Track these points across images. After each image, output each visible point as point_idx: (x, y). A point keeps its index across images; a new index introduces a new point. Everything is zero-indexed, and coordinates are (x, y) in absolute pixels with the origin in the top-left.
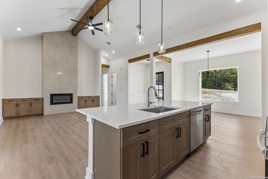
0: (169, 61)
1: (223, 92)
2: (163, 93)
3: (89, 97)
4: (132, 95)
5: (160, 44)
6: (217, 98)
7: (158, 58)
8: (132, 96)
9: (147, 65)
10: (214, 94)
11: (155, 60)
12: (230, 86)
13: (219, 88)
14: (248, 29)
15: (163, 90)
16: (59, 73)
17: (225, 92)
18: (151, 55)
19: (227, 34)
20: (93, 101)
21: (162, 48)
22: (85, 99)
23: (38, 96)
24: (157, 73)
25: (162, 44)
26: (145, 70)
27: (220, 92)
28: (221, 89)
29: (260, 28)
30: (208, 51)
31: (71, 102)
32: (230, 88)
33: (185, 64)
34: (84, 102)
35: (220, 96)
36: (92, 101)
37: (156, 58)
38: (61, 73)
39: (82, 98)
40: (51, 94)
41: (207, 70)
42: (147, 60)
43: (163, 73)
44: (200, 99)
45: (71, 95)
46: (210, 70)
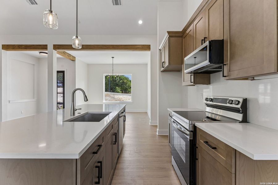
0: (73, 59)
1: (116, 95)
2: (64, 97)
4: (9, 101)
5: (74, 37)
6: (112, 100)
7: (58, 53)
8: (9, 103)
9: (39, 59)
10: (109, 96)
11: (56, 55)
12: (119, 89)
13: (111, 91)
14: (144, 47)
15: (64, 93)
17: (117, 95)
18: (50, 47)
19: (131, 47)
21: (77, 42)
24: (58, 72)
25: (77, 37)
26: (34, 65)
27: (114, 94)
28: (113, 92)
29: (150, 49)
30: (113, 57)
32: (119, 91)
33: (89, 65)
35: (114, 98)
37: (57, 53)
41: (112, 74)
42: (40, 53)
43: (63, 72)
44: (104, 101)
46: (114, 74)
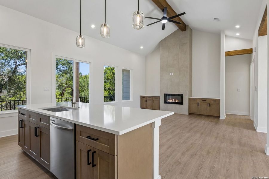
3: (204, 100)
16: (170, 74)
20: (209, 105)
22: (198, 101)
23: (157, 94)
31: (181, 103)
34: (197, 104)
36: (207, 105)
38: (172, 74)
39: (194, 99)
40: (164, 94)
45: (181, 96)
